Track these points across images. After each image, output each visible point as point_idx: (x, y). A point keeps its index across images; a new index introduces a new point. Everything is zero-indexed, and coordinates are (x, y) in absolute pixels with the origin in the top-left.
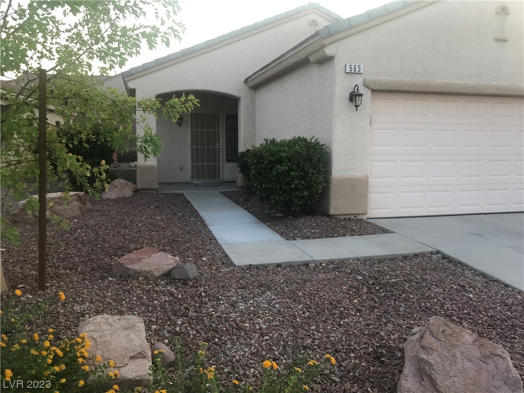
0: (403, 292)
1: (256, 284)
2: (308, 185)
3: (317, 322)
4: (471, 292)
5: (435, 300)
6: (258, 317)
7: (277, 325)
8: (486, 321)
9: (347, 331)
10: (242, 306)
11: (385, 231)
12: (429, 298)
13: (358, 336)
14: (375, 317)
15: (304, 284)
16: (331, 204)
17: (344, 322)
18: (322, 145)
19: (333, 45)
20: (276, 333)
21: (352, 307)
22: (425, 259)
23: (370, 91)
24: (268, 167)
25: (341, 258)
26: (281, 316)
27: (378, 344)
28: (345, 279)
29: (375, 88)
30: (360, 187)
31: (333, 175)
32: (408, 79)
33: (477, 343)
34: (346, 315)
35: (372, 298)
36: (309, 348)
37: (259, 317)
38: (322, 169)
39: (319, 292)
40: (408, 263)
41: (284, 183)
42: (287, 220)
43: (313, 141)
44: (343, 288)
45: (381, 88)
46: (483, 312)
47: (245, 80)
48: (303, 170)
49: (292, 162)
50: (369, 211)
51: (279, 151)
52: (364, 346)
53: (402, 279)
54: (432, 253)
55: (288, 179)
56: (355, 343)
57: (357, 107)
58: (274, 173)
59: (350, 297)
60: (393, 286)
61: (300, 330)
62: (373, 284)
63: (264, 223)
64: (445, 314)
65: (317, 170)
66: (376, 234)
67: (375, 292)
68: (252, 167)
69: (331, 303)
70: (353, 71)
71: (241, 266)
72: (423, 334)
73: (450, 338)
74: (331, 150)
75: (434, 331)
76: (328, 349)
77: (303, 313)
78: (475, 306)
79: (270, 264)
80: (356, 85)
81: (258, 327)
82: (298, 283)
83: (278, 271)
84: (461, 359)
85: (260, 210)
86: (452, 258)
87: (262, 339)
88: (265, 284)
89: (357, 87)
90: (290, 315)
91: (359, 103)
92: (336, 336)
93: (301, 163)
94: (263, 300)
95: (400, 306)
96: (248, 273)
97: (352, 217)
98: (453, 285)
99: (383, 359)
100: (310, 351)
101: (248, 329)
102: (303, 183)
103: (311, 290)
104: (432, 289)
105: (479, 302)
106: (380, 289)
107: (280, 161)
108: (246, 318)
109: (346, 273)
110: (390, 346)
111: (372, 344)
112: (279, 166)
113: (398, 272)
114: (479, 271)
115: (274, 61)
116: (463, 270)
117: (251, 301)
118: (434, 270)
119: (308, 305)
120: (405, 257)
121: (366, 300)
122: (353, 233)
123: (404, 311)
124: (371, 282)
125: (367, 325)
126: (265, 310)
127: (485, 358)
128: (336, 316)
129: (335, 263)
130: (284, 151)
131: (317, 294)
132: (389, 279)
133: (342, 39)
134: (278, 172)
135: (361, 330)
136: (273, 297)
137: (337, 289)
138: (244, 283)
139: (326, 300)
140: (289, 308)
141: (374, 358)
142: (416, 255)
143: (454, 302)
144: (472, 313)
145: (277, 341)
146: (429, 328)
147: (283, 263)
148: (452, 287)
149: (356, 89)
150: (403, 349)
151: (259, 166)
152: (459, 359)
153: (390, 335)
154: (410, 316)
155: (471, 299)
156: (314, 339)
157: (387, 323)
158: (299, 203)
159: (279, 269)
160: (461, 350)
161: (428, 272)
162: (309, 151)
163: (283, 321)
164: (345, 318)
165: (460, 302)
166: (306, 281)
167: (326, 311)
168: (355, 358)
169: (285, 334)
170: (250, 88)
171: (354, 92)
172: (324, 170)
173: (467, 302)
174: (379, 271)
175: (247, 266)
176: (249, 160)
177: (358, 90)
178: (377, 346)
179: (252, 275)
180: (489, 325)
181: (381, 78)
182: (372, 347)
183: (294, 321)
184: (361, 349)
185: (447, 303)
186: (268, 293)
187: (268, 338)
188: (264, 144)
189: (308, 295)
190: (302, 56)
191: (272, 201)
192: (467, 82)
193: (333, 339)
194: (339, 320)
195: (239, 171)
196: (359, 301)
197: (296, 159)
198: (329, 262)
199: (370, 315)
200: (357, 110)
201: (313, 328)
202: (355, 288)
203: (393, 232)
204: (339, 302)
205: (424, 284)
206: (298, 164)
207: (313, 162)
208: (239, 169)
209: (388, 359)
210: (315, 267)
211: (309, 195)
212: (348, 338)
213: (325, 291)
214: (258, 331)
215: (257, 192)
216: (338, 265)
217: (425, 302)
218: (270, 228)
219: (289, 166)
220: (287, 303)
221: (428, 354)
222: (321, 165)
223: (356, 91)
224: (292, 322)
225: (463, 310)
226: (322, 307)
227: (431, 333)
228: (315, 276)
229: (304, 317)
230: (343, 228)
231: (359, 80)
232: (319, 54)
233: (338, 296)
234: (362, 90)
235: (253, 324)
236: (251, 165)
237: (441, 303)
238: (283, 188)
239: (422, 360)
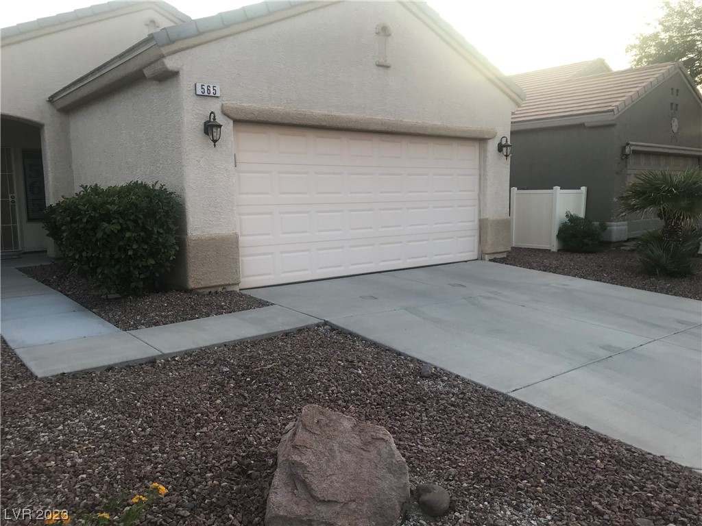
0: (281, 379)
1: (69, 401)
2: (154, 250)
3: (162, 439)
4: (360, 367)
5: (319, 384)
6: (70, 450)
7: (101, 455)
8: (374, 400)
9: (203, 444)
10: (44, 437)
11: (262, 304)
12: (313, 381)
13: (219, 448)
14: (244, 418)
15: (146, 389)
16: (190, 274)
17: (201, 433)
18: (171, 193)
19: (176, 56)
20: (99, 466)
21: (213, 410)
22: (311, 333)
23: (232, 121)
24: (89, 226)
25: (202, 346)
26: (108, 440)
27: (244, 454)
28: (206, 374)
29: (237, 117)
30: (227, 248)
31: (189, 234)
32: (280, 108)
33: (357, 429)
34: (204, 422)
35: (240, 394)
36: (148, 479)
37: (74, 448)
38: (172, 226)
39: (167, 397)
40: (289, 342)
41: (116, 250)
42: (125, 302)
43: (157, 187)
44: (201, 386)
45: (245, 118)
46: (372, 390)
47: (49, 98)
48: (144, 229)
49: (126, 218)
50: (242, 280)
51: (105, 203)
52: (225, 460)
53: (280, 363)
54: (318, 325)
55: (121, 243)
56: (213, 459)
57: (215, 141)
58: (99, 235)
59: (210, 398)
60: (268, 374)
61: (137, 455)
62: (243, 375)
63: (90, 309)
64: (330, 399)
65: (165, 228)
66: (251, 308)
67: (245, 385)
68: (64, 228)
69: (184, 410)
70: (206, 94)
71: (47, 378)
72: (296, 430)
73: (327, 429)
74: (184, 200)
75: (307, 423)
76: (176, 474)
77: (142, 431)
78: (364, 383)
79: (96, 368)
80: (212, 113)
81: (69, 464)
82: (136, 390)
83: (107, 377)
84: (340, 452)
85: (84, 291)
86: (342, 328)
87: (74, 480)
88: (85, 398)
89: (212, 115)
90: (123, 436)
91: (218, 136)
92: (189, 454)
93: (141, 219)
94: (79, 422)
95: (276, 398)
96: (57, 386)
97: (220, 289)
98: (340, 362)
99: (250, 472)
100: (149, 482)
101: (53, 470)
102: (146, 247)
103: (155, 397)
104: (316, 370)
105: (368, 378)
106: (252, 380)
107: (107, 218)
108: (50, 453)
109: (208, 365)
110: (260, 453)
111: (237, 455)
112: (105, 225)
113: (276, 355)
114: (371, 341)
115: (92, 73)
116: (354, 341)
117: (61, 427)
118: (320, 346)
119: (150, 417)
120: (287, 334)
121: (232, 397)
122: (220, 311)
123: (280, 404)
124: (240, 373)
125: (232, 431)
126: (83, 437)
127: (366, 445)
128: (190, 426)
129: (194, 354)
130: (112, 203)
131: (164, 400)
132: (264, 366)
133: (188, 48)
134: (105, 233)
135: (223, 439)
136: (96, 416)
137: (193, 390)
138: (49, 402)
139: (176, 406)
140: (121, 426)
141: (239, 473)
142: (300, 330)
143: (340, 382)
144: (360, 393)
145: (100, 477)
146: (302, 421)
147: (116, 364)
148: (339, 364)
149: (212, 117)
150: (276, 454)
151: (74, 225)
152: (337, 452)
153: (260, 439)
154: (287, 409)
155: (359, 376)
156: (156, 463)
157: (258, 423)
158: (142, 276)
159: (109, 374)
160: (338, 441)
161: (312, 349)
162: (151, 201)
163: (111, 447)
164: (202, 427)
165: (346, 381)
166: (148, 385)
167: (177, 422)
168: (213, 478)
169: (112, 465)
170: (59, 110)
171: (210, 121)
172: (175, 228)
173: (355, 380)
174: (251, 357)
175: (58, 375)
176: (58, 218)
177: (214, 119)
178: (243, 457)
179: (64, 389)
180: (378, 404)
181: (245, 105)
182: (236, 459)
183: (128, 444)
184: (221, 464)
185: (332, 385)
186: (90, 411)
187: (84, 476)
188: (82, 193)
189: (150, 404)
190: (132, 67)
191: (100, 277)
192: (349, 114)
193: (183, 458)
194: (194, 430)
195: (47, 235)
196: (222, 400)
197: (132, 213)
198: (186, 354)
199: (237, 417)
200: (215, 145)
201: (156, 448)
202: (218, 384)
203: (272, 304)
204: (195, 406)
205: (307, 366)
206: (135, 221)
207: (157, 218)
208: (48, 232)
209: (257, 471)
210: (164, 364)
211: (157, 263)
212: (204, 453)
213: (175, 394)
214: (69, 469)
215: (75, 264)
216: (197, 357)
217: (306, 389)
218: (100, 315)
219: (121, 224)
220: (118, 420)
221: (301, 454)
222: (170, 222)
223: (212, 120)
224: (126, 446)
225: (350, 390)
226: (171, 418)
227: (305, 427)
228: (163, 376)
229: (143, 436)
230: (207, 305)
231: (215, 106)
232: (157, 67)
233: (195, 398)
234: (220, 119)
235: (62, 460)
236: (63, 225)
237: (326, 385)
238: (116, 257)
239: (294, 463)
